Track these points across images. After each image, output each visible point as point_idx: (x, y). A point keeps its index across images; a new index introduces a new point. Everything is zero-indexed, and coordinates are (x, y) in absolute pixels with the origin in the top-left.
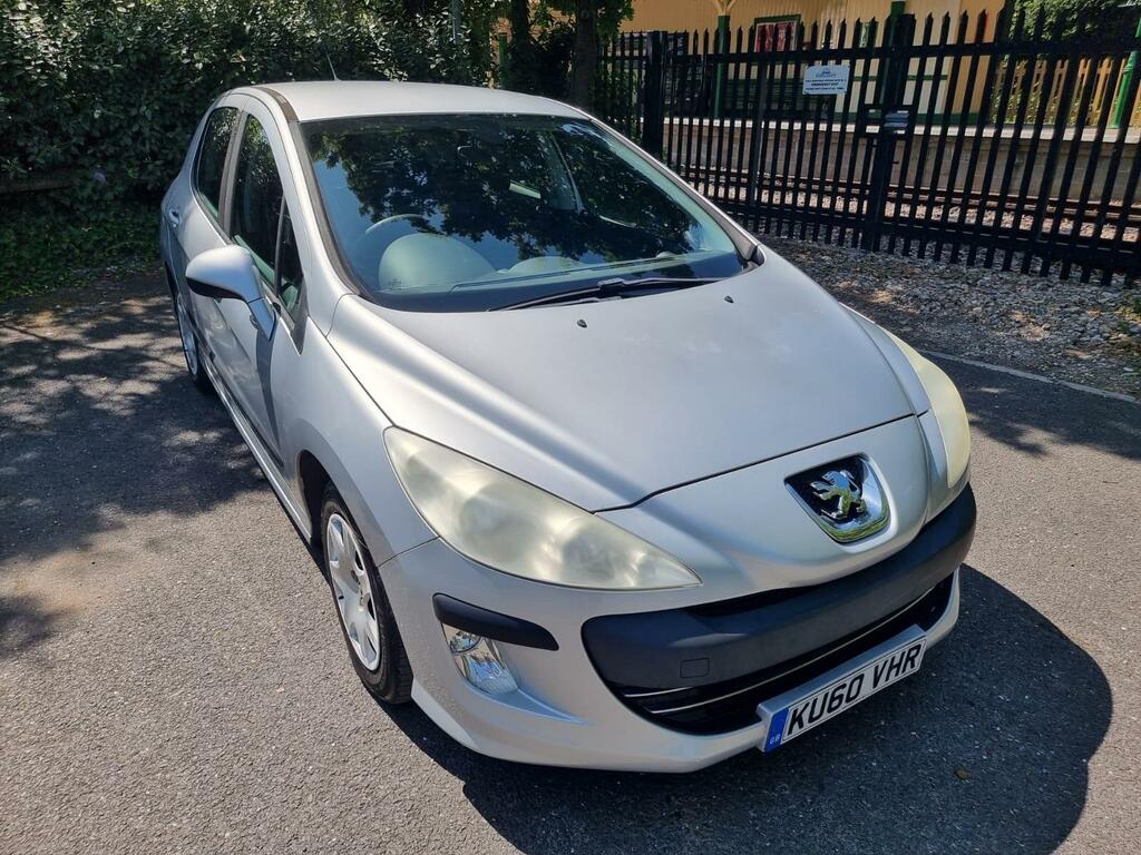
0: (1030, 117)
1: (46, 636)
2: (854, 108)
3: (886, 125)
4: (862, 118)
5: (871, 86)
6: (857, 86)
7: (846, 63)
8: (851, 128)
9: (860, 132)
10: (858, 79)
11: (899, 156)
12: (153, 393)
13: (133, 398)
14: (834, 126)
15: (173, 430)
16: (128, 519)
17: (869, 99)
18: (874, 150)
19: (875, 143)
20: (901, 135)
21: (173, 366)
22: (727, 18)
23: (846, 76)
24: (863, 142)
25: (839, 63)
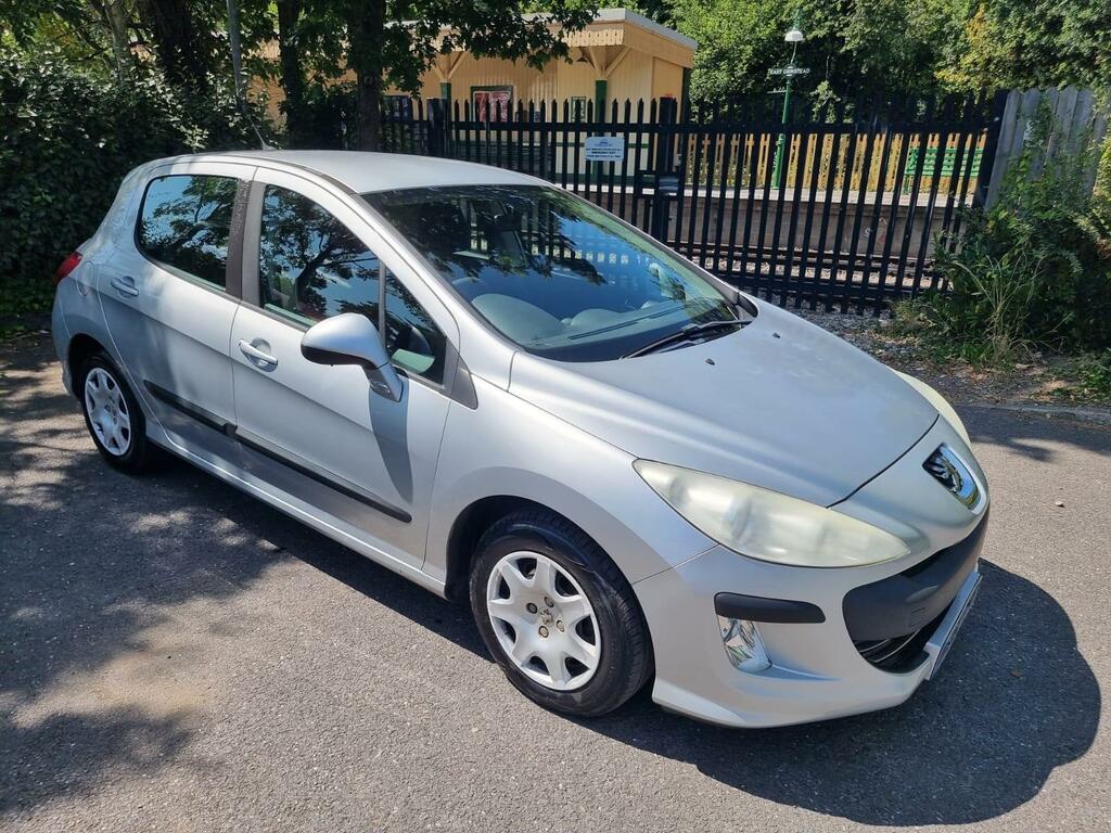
0: (731, 182)
1: (185, 737)
2: (631, 172)
3: (660, 188)
4: (639, 181)
5: (644, 153)
6: (632, 152)
7: (620, 135)
8: (630, 190)
9: (638, 193)
10: (632, 146)
11: (673, 215)
12: (63, 480)
13: (44, 489)
14: (615, 188)
15: (130, 516)
16: (165, 610)
17: (643, 166)
18: (651, 208)
19: (652, 203)
20: (673, 197)
21: (62, 450)
22: (449, 86)
23: (622, 147)
24: (641, 203)
25: (614, 135)
